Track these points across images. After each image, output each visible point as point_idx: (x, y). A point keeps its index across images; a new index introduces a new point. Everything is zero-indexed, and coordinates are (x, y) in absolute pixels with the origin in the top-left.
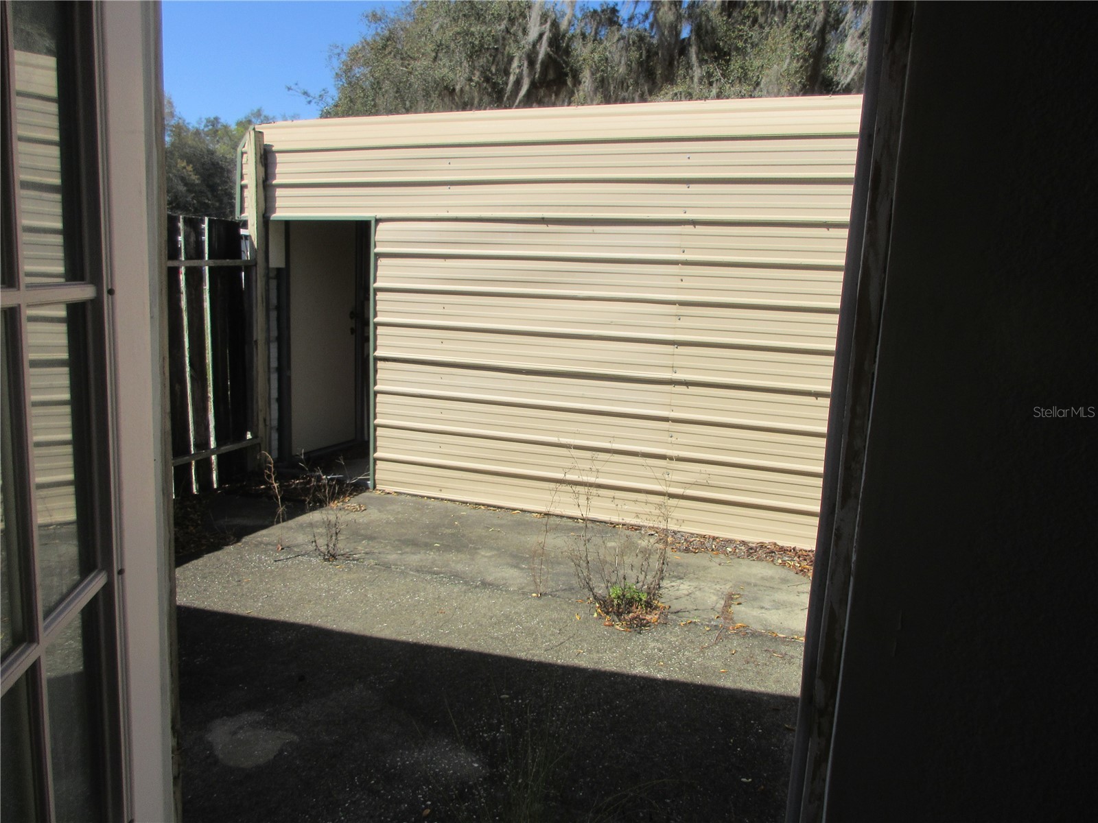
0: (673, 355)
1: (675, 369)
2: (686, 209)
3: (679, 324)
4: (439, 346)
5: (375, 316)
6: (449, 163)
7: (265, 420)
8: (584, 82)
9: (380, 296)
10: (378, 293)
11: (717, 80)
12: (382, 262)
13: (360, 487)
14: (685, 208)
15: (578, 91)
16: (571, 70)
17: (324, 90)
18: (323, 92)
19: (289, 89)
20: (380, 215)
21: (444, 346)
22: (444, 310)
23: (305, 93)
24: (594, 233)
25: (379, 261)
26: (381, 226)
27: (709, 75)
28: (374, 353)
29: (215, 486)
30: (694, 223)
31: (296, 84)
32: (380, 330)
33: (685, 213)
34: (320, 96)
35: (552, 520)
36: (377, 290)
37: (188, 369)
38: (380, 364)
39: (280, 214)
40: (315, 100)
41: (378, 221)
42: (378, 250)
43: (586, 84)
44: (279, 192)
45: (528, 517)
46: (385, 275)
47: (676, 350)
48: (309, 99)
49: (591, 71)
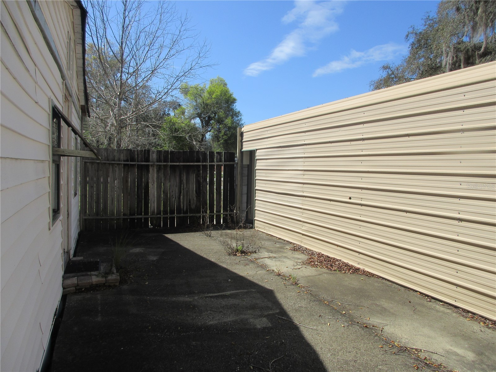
0: (303, 187)
2: (305, 140)
3: (304, 177)
5: (256, 177)
6: (267, 132)
7: (239, 208)
13: (252, 228)
20: (257, 148)
22: (266, 175)
25: (257, 161)
29: (222, 223)
33: (305, 142)
35: (280, 240)
36: (256, 170)
37: (215, 191)
38: (257, 191)
39: (244, 149)
41: (257, 150)
42: (257, 158)
44: (244, 143)
45: (274, 238)
46: (259, 165)
47: (303, 185)
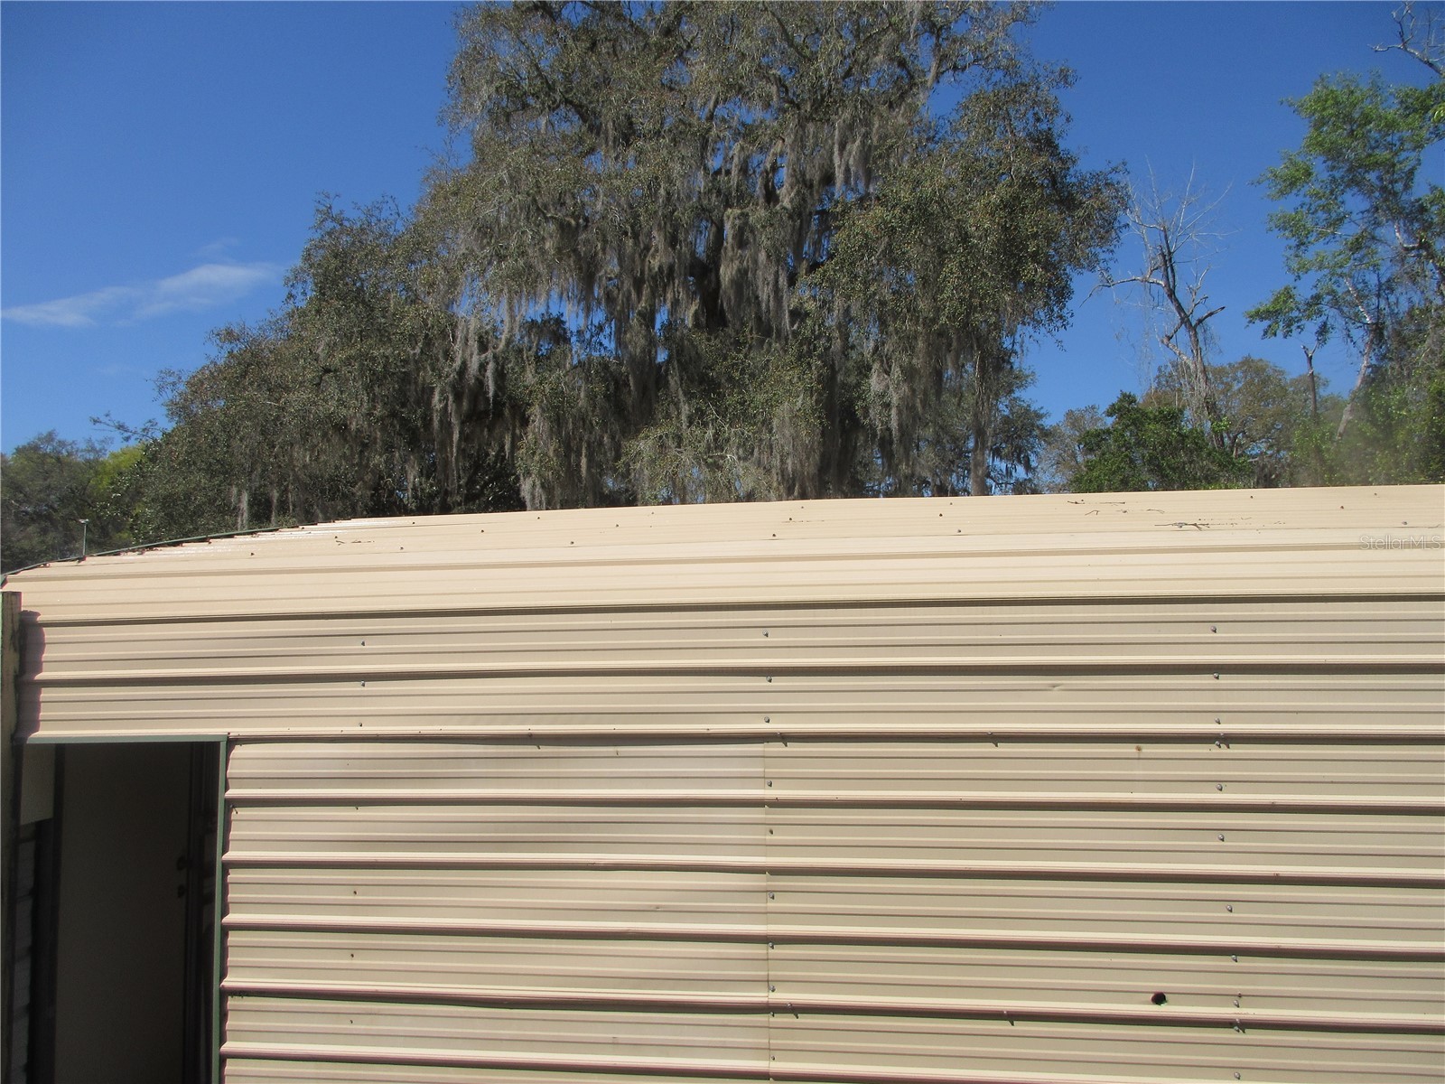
0: (768, 959)
1: (771, 984)
2: (770, 716)
3: (772, 905)
4: (345, 962)
5: (225, 913)
6: (363, 644)
8: (534, 421)
9: (234, 875)
10: (230, 871)
11: (712, 420)
12: (239, 814)
14: (767, 715)
15: (525, 434)
16: (510, 398)
17: (150, 421)
18: (149, 424)
19: (95, 422)
20: (235, 732)
21: (358, 962)
22: (356, 897)
23: (121, 427)
24: (618, 756)
25: (234, 813)
26: (238, 751)
27: (701, 413)
28: (221, 981)
30: (784, 738)
31: (107, 415)
32: (233, 938)
33: (768, 721)
34: (144, 430)
36: (228, 866)
40: (136, 436)
41: (232, 742)
42: (233, 792)
43: (536, 423)
44: (49, 693)
46: (244, 837)
47: (771, 951)
48: (126, 435)
49: (541, 407)
